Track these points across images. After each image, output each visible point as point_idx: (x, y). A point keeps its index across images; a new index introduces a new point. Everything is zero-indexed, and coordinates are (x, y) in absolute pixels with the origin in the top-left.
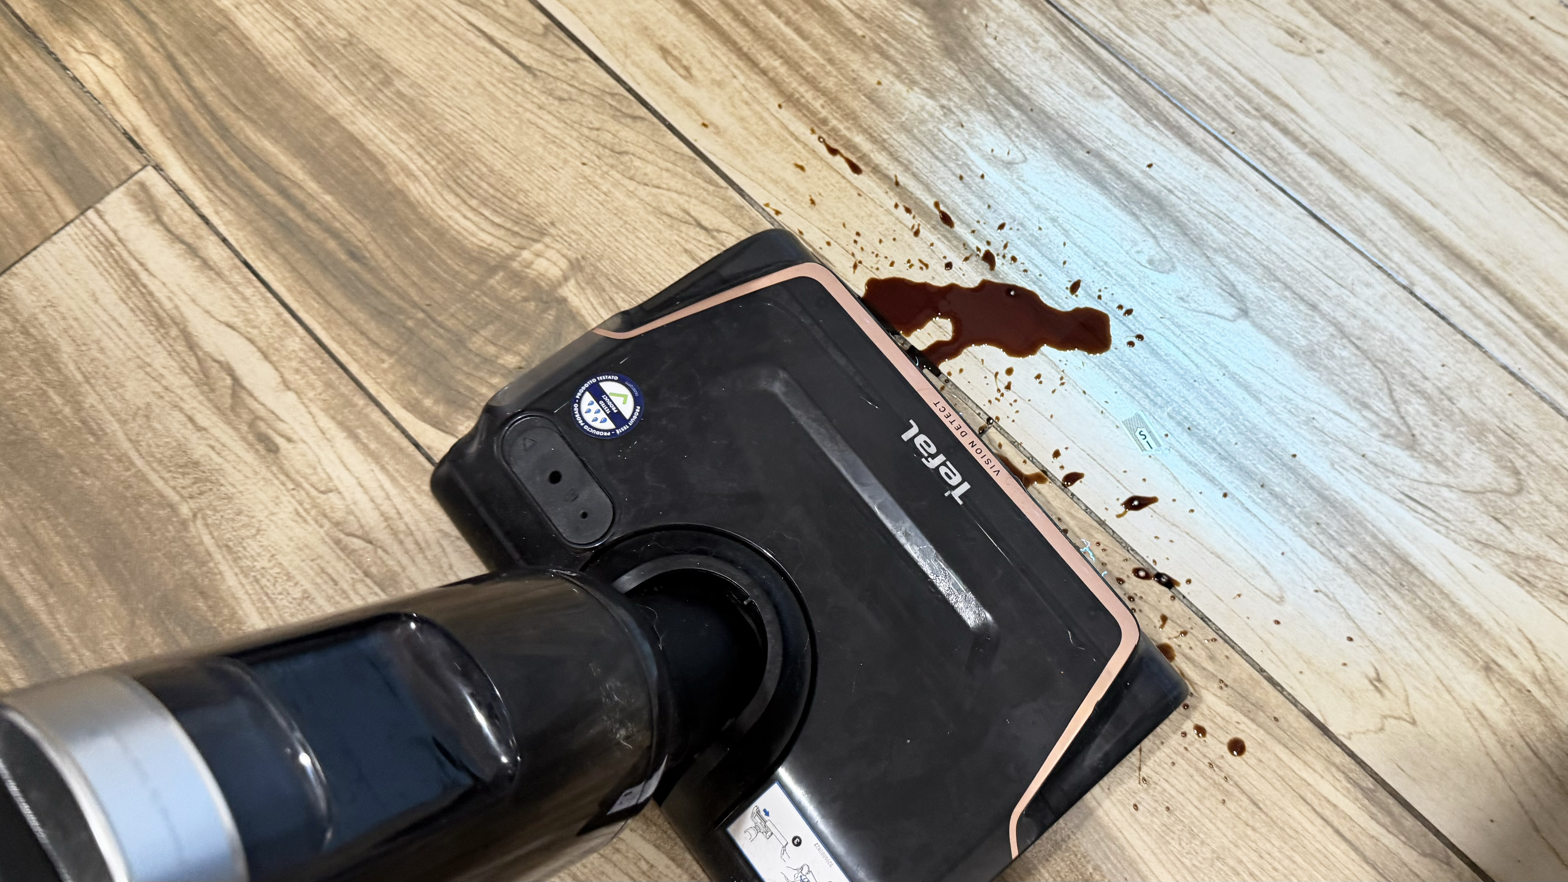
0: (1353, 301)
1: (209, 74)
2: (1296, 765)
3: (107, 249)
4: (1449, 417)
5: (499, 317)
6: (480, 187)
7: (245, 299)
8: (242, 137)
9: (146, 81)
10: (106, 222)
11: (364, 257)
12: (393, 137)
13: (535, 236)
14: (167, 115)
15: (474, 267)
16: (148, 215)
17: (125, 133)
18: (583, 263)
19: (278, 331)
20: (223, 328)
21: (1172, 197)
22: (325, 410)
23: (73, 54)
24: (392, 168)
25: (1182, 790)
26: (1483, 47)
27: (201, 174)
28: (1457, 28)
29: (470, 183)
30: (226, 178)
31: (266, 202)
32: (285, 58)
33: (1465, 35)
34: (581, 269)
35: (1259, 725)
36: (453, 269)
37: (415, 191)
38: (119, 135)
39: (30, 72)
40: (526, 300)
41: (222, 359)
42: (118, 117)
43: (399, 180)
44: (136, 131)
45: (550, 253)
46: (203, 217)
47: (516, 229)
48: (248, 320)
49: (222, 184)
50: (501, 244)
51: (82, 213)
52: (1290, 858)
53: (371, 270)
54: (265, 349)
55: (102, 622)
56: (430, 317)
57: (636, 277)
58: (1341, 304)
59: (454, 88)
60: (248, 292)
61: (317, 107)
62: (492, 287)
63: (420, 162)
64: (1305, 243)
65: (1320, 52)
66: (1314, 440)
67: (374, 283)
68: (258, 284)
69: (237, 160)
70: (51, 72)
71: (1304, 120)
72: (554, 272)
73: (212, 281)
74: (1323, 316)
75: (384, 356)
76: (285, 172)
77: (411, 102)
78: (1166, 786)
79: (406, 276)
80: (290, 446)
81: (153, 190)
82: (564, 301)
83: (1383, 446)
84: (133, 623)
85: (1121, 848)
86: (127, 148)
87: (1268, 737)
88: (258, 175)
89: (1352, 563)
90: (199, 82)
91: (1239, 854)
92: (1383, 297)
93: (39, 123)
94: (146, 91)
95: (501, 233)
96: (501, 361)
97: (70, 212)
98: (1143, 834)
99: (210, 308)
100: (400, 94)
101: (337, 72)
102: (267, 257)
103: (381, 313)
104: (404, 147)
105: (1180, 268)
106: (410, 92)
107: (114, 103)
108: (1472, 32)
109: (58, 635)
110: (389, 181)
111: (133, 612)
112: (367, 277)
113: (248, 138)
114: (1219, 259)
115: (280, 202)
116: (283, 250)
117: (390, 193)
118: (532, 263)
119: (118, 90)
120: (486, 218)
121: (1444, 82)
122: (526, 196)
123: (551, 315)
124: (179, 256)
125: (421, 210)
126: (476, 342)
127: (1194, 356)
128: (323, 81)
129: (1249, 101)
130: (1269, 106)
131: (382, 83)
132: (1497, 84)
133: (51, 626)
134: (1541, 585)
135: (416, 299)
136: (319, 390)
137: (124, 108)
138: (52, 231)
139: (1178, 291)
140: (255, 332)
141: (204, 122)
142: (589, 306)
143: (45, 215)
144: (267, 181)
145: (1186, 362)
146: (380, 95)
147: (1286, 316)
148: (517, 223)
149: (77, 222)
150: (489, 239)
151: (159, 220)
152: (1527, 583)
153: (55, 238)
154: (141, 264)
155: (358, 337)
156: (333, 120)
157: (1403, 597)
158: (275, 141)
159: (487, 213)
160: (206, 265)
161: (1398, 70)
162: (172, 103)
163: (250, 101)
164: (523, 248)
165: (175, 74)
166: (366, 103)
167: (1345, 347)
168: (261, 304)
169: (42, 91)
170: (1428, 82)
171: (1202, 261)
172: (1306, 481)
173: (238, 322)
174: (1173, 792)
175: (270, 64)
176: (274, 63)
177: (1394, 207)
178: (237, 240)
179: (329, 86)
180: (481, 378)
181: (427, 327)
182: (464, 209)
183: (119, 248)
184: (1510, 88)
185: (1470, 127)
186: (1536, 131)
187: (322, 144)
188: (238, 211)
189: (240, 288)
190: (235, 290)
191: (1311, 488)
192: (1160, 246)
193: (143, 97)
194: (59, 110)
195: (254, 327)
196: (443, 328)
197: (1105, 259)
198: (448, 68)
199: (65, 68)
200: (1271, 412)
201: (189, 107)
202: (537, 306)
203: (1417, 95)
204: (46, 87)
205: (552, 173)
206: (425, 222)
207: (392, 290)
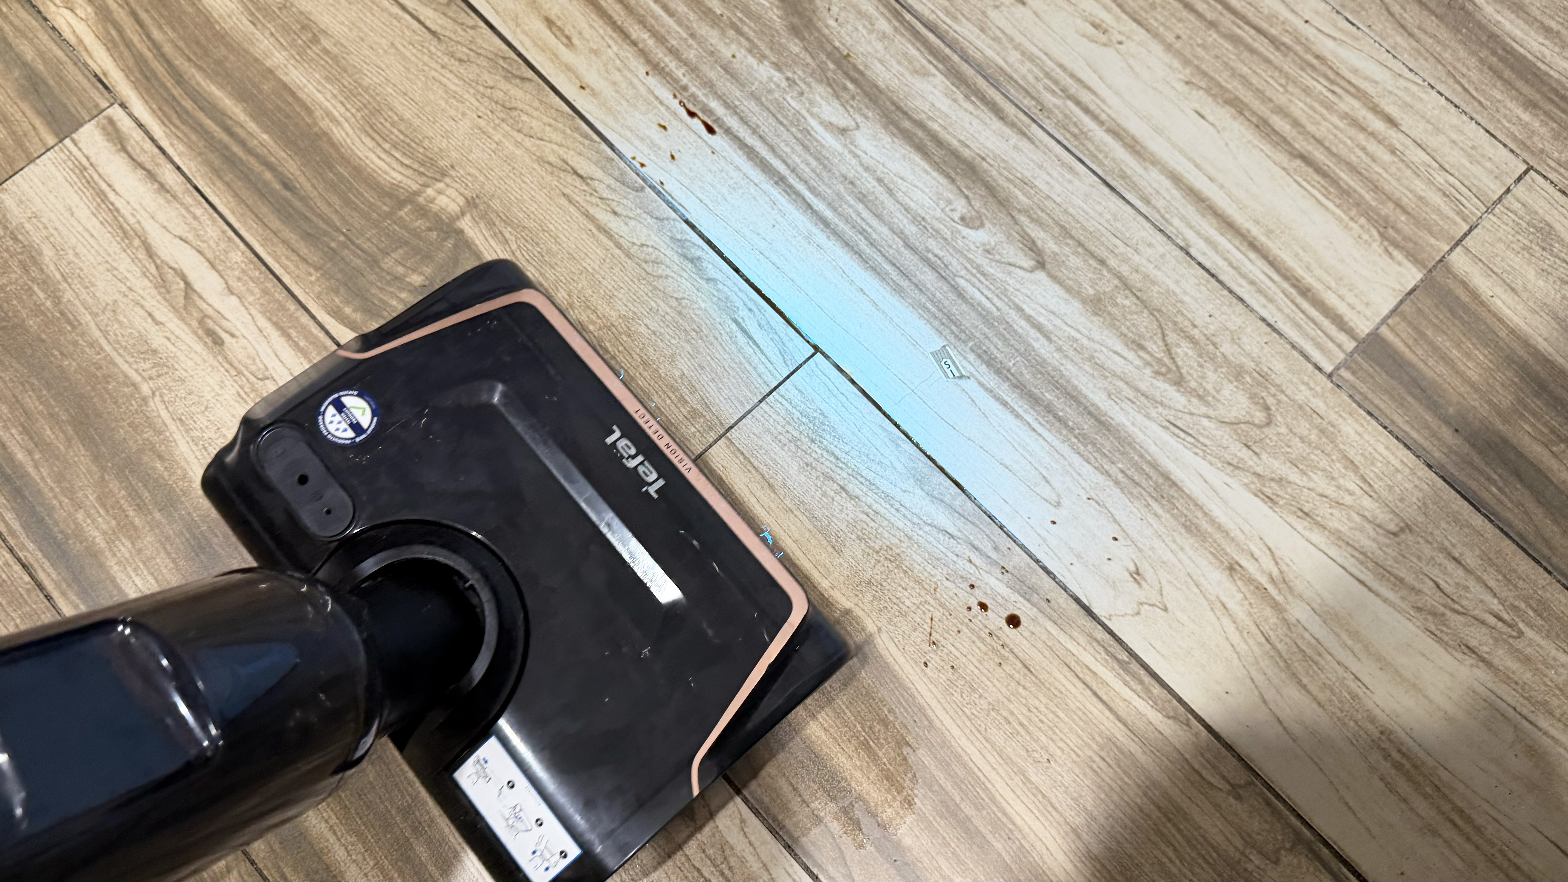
0: (1136, 258)
1: (166, 28)
2: (1063, 638)
3: (82, 172)
4: (1213, 359)
5: (407, 243)
6: (392, 133)
7: (195, 218)
8: (193, 82)
9: (113, 32)
10: (80, 149)
11: (295, 187)
12: (320, 88)
13: (438, 176)
14: (131, 62)
15: (387, 200)
16: (115, 145)
17: (96, 76)
18: (477, 201)
19: (223, 245)
20: (178, 241)
21: (984, 164)
22: (263, 313)
23: (53, 8)
24: (318, 113)
25: (965, 652)
26: (1262, 45)
27: (160, 114)
28: (1239, 27)
29: (384, 130)
30: (179, 116)
31: (213, 137)
32: (230, 17)
33: (1247, 34)
34: (476, 206)
35: (1033, 605)
36: (369, 201)
37: (337, 134)
38: (91, 77)
39: (16, 22)
40: (430, 229)
41: (176, 266)
42: (90, 62)
43: (325, 124)
44: (105, 74)
45: (449, 191)
46: (160, 148)
47: (422, 170)
48: (198, 236)
49: (177, 122)
50: (409, 182)
51: (61, 141)
52: (1054, 713)
53: (302, 199)
54: (212, 259)
55: (78, 476)
56: (350, 240)
57: (521, 215)
58: (1126, 260)
59: (372, 48)
60: (198, 212)
61: (256, 60)
62: (401, 217)
63: (342, 110)
64: (1098, 208)
65: (1120, 43)
66: (1095, 374)
67: (303, 209)
68: (207, 206)
69: (191, 102)
70: (34, 22)
71: (1103, 101)
72: (453, 208)
73: (168, 202)
74: (1110, 270)
75: (312, 270)
76: (229, 113)
77: (335, 58)
78: (953, 649)
79: (330, 205)
80: (233, 340)
81: (119, 124)
82: (462, 232)
83: (1155, 382)
84: (102, 478)
85: (912, 695)
86: (97, 88)
87: (1040, 615)
88: (206, 115)
89: (1120, 476)
90: (156, 34)
91: (1011, 707)
92: (1163, 256)
93: (25, 65)
94: (113, 41)
95: (409, 172)
96: (408, 279)
97: (51, 140)
98: (932, 687)
99: (166, 224)
100: (326, 52)
101: (273, 30)
102: (214, 184)
103: (309, 234)
104: (329, 96)
105: (988, 225)
106: (335, 50)
107: (86, 50)
108: (1252, 32)
109: (42, 485)
110: (315, 124)
111: (103, 469)
112: (297, 204)
113: (198, 84)
114: (1022, 219)
115: (226, 138)
116: (227, 179)
117: (316, 134)
118: (435, 199)
119: (89, 39)
120: (397, 159)
121: (1226, 74)
122: (431, 143)
123: (449, 244)
124: (140, 180)
125: (343, 150)
126: (388, 263)
127: (995, 300)
128: (261, 37)
129: (1056, 83)
130: (1074, 88)
131: (310, 41)
132: (1272, 77)
133: (37, 477)
134: (1281, 502)
135: (338, 224)
136: (258, 296)
137: (95, 54)
138: (35, 155)
139: (984, 245)
140: (204, 245)
141: (161, 69)
142: (481, 237)
143: (30, 142)
144: (213, 119)
145: (988, 305)
146: (309, 51)
147: (1078, 269)
148: (423, 165)
149: (56, 148)
150: (399, 177)
151: (124, 149)
152: (1270, 500)
153: (38, 161)
154: (109, 186)
155: (289, 253)
156: (271, 71)
157: (1163, 506)
158: (221, 87)
159: (397, 155)
160: (163, 188)
161: (1186, 62)
162: (135, 53)
163: (199, 52)
164: (428, 186)
165: (137, 27)
166: (298, 57)
167: (1127, 297)
168: (209, 223)
169: (27, 38)
170: (1212, 74)
171: (1008, 220)
172: (1086, 408)
173: (190, 237)
174: (958, 654)
175: (217, 22)
176: (221, 21)
177: (1176, 179)
178: (190, 169)
179: (266, 42)
180: (391, 293)
181: (348, 248)
182: (379, 151)
183: (91, 171)
184: (1283, 81)
185: (1247, 114)
186: (1303, 120)
187: (261, 91)
188: (190, 146)
189: (192, 209)
190: (187, 209)
191: (1090, 413)
192: (971, 205)
193: (111, 46)
194: (41, 54)
195: (203, 241)
196: (361, 250)
197: (923, 215)
198: (366, 30)
199: (46, 19)
200: (1059, 349)
201: (149, 55)
202: (438, 235)
203: (1203, 84)
204: (31, 35)
205: (452, 123)
206: (346, 160)
207: (319, 216)
